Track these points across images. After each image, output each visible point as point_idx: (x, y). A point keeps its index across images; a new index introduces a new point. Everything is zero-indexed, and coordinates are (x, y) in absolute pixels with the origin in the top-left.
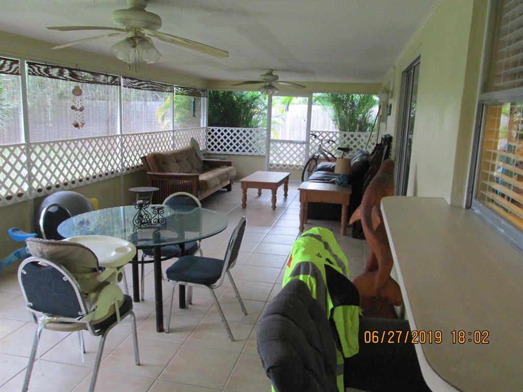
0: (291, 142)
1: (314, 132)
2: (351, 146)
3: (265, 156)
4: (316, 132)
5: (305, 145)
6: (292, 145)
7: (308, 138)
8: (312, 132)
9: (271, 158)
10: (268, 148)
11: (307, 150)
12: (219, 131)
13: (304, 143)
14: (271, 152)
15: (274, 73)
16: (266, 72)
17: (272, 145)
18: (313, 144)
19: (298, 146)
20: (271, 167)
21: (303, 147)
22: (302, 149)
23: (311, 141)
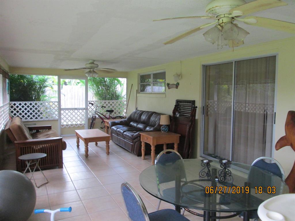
0: (76, 109)
1: (90, 102)
2: (113, 109)
3: (58, 120)
4: (92, 101)
5: (84, 111)
6: (76, 111)
7: (87, 105)
8: (89, 101)
9: (62, 121)
10: (60, 114)
11: (87, 113)
12: (20, 104)
13: (84, 109)
14: (62, 116)
15: (95, 63)
16: (91, 61)
17: (62, 112)
18: (90, 110)
19: (81, 111)
20: (62, 127)
21: (84, 112)
22: (83, 113)
23: (89, 107)
